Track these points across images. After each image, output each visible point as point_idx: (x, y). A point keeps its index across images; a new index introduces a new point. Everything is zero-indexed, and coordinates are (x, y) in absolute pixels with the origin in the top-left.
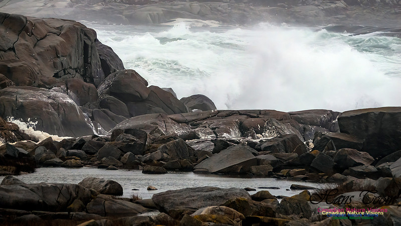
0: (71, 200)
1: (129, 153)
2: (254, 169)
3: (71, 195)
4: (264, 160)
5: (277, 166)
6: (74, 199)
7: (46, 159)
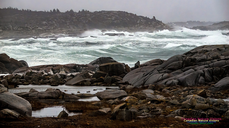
0: (59, 96)
1: (42, 80)
2: (85, 83)
3: (59, 94)
4: (87, 80)
5: (92, 82)
6: (60, 95)
7: (17, 82)
